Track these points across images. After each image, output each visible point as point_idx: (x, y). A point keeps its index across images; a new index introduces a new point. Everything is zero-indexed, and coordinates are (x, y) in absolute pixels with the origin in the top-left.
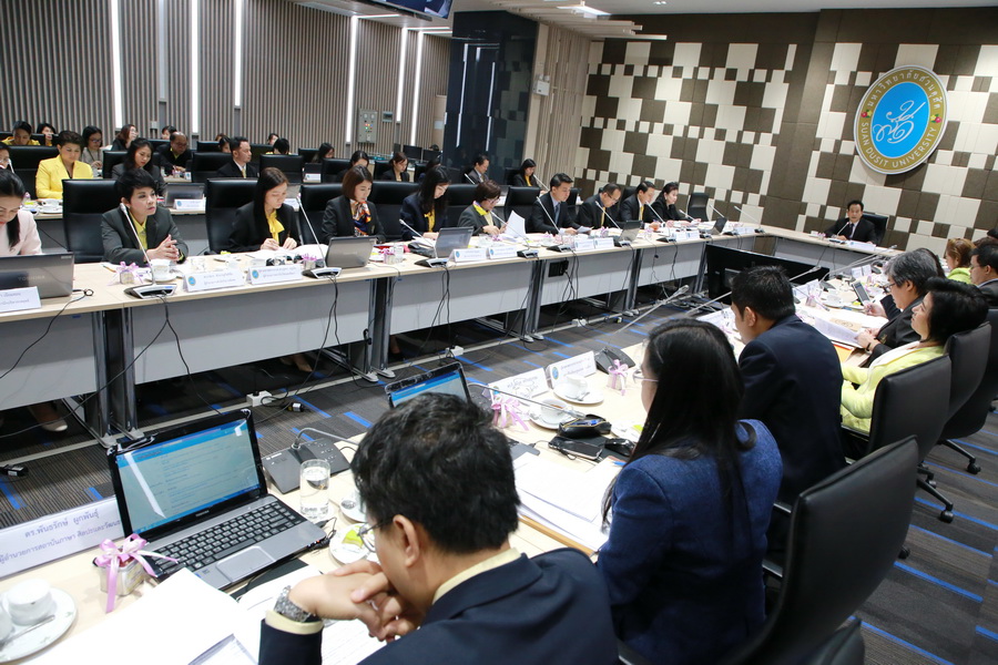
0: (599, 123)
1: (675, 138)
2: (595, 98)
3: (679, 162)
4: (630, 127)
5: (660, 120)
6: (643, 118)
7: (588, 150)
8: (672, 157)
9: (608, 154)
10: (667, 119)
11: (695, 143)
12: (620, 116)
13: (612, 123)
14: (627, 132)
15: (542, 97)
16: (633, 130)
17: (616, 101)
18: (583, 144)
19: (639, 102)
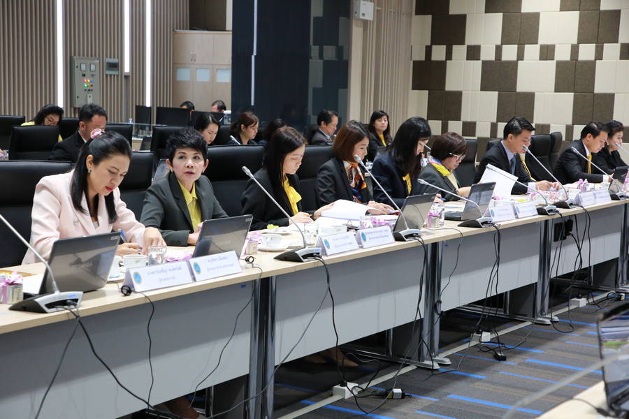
0: (439, 53)
1: (559, 64)
2: (429, 18)
3: (569, 97)
4: (488, 54)
5: (534, 41)
6: (506, 39)
7: (426, 93)
8: (557, 90)
9: (457, 96)
10: (544, 38)
11: (590, 67)
12: (470, 40)
13: (459, 51)
14: (484, 63)
15: (365, 23)
16: (492, 57)
17: (462, 19)
18: (417, 85)
19: (498, 18)
